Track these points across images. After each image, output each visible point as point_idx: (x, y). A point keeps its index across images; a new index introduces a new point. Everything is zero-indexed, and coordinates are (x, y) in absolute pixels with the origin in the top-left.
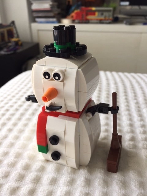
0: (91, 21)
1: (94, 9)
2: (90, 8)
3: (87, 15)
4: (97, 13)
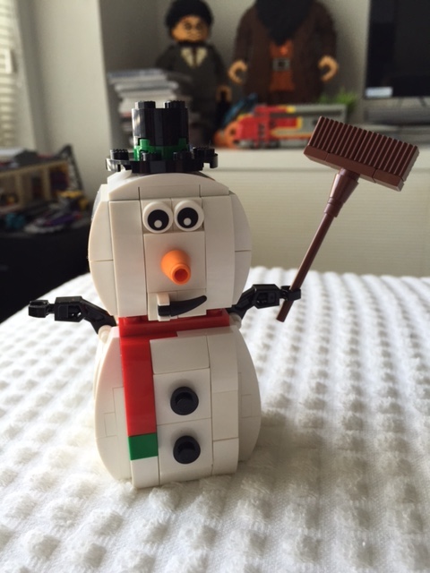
0: (283, 143)
1: (291, 109)
2: (281, 108)
3: (272, 125)
4: (300, 121)
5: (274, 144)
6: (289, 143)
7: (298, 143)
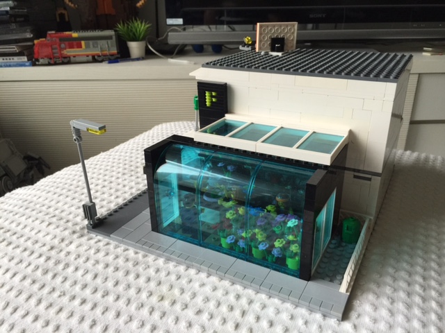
0: (72, 59)
1: (75, 35)
2: (68, 33)
4: (83, 43)
5: (67, 61)
6: (78, 59)
7: (85, 59)
